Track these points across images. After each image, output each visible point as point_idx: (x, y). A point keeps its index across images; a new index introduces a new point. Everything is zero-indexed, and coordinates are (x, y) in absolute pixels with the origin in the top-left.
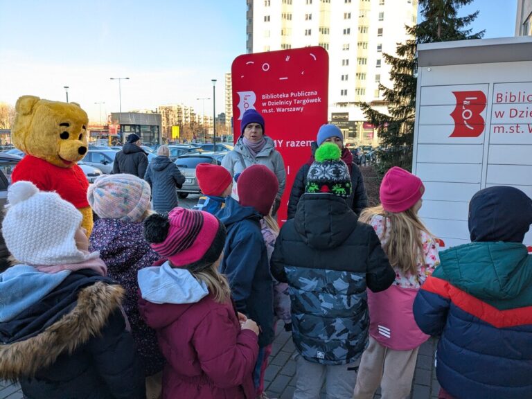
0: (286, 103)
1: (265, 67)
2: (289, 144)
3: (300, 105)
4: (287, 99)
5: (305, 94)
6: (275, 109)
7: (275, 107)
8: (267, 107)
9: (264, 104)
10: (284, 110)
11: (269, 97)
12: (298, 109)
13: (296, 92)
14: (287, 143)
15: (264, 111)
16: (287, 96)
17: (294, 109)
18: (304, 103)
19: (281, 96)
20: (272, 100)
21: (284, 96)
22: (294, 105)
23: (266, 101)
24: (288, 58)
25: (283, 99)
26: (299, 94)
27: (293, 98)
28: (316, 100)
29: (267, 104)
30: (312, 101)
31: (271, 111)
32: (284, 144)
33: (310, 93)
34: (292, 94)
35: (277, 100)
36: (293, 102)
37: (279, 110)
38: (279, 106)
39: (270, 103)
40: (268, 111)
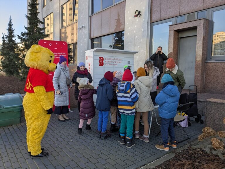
1: (50, 45)
4: (57, 54)
5: (62, 54)
10: (56, 57)
19: (55, 53)
24: (57, 43)
26: (60, 53)
27: (59, 54)
33: (63, 54)
34: (58, 53)
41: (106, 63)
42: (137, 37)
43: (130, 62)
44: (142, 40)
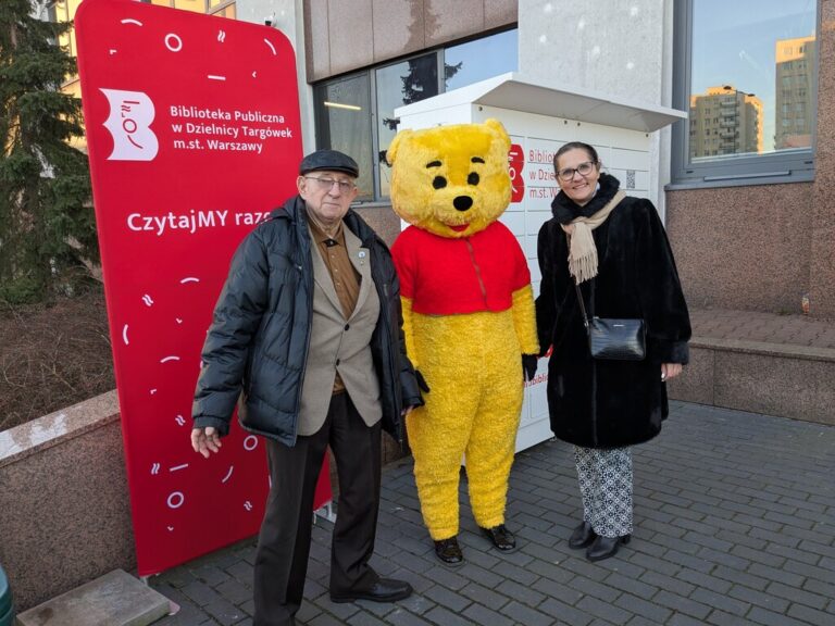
0: (226, 131)
1: (174, 43)
2: (242, 219)
3: (256, 140)
4: (228, 124)
5: (262, 118)
6: (203, 143)
7: (204, 138)
8: (185, 136)
9: (177, 128)
10: (223, 146)
11: (185, 112)
12: (252, 147)
13: (244, 111)
14: (238, 216)
15: (179, 144)
16: (228, 117)
17: (244, 147)
18: (263, 137)
19: (214, 114)
20: (196, 121)
21: (221, 115)
22: (243, 139)
23: (181, 121)
24: (221, 36)
25: (219, 123)
26: (250, 117)
27: (239, 123)
28: (283, 133)
29: (184, 128)
30: (276, 133)
31: (195, 145)
32: (230, 219)
33: (272, 118)
34: (238, 114)
35: (208, 122)
36: (241, 131)
37: (212, 145)
38: (213, 137)
39: (191, 128)
40: (187, 144)
41: (536, 182)
42: (597, 50)
43: (637, 173)
44: (630, 66)
